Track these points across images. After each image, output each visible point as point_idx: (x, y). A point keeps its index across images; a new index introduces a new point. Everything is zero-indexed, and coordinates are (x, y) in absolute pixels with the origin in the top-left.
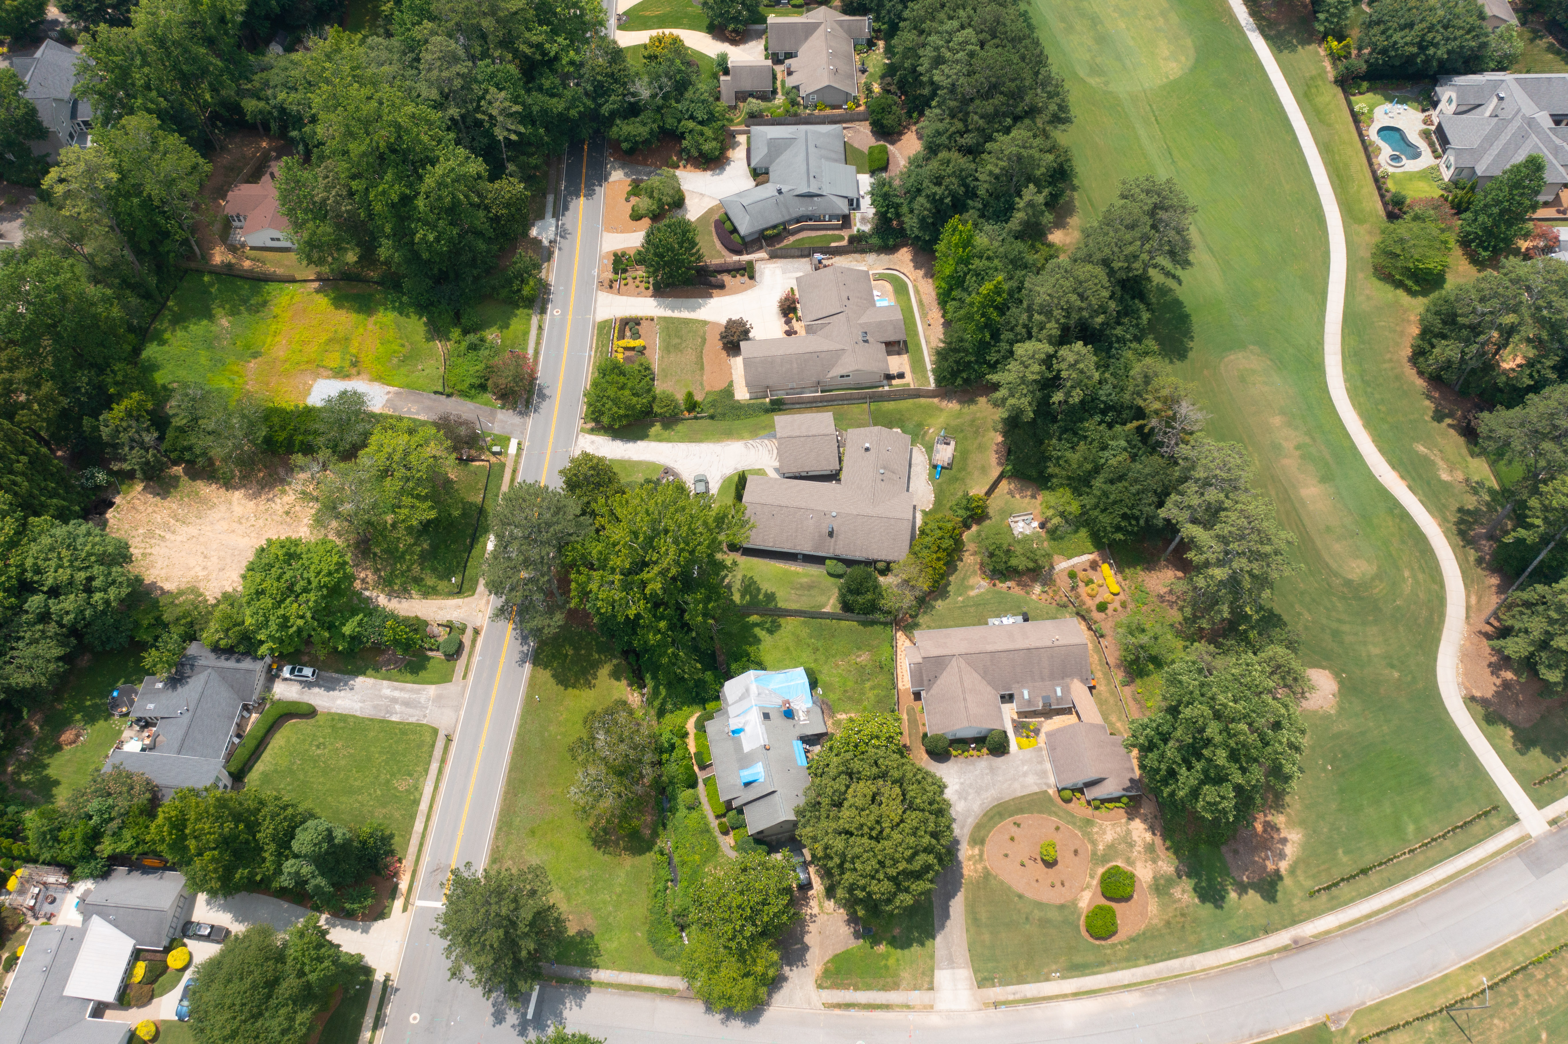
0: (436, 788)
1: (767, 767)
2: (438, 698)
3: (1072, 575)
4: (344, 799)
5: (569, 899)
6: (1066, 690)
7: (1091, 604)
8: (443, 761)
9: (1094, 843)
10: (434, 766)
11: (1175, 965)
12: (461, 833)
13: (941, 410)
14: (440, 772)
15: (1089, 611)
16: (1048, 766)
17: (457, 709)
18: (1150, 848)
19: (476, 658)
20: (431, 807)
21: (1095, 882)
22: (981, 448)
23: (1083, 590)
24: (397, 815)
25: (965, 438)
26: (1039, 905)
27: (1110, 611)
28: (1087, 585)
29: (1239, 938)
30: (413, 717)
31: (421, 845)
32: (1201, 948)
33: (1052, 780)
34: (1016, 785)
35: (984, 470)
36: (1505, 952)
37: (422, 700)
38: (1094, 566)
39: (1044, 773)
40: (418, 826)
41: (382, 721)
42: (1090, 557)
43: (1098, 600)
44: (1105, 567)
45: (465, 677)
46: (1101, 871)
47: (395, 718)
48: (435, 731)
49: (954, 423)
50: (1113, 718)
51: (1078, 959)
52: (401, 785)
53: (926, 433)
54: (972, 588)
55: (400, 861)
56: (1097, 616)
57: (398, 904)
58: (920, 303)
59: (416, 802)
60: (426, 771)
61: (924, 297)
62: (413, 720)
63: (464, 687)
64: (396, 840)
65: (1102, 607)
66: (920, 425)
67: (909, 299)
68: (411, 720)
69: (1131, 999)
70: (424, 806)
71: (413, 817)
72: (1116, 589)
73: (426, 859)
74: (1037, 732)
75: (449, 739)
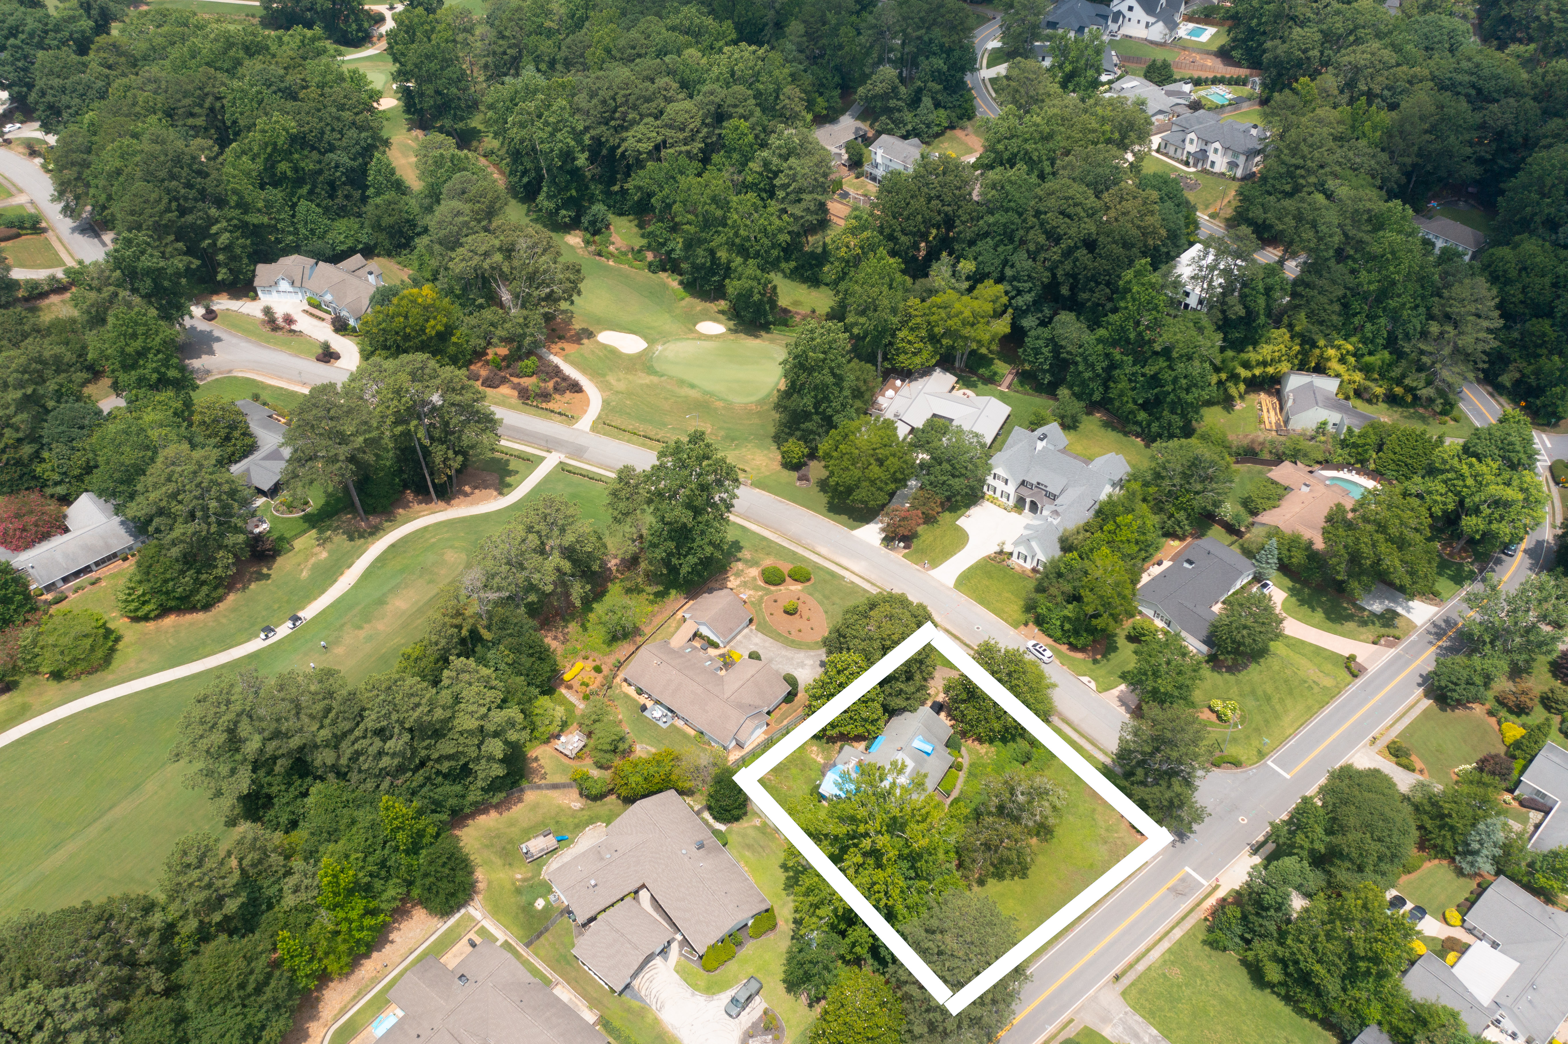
0: (1148, 950)
1: (912, 740)
2: (1106, 1019)
3: (586, 698)
4: (1230, 997)
5: (1094, 810)
6: (683, 648)
7: (600, 678)
8: (1131, 966)
9: (761, 597)
10: (1141, 967)
11: (785, 544)
12: (1146, 905)
13: (490, 883)
14: (1138, 960)
15: (606, 678)
16: (739, 637)
17: (1094, 998)
18: (738, 574)
19: (1051, 1029)
20: (1160, 939)
21: (781, 587)
22: (512, 824)
23: (593, 687)
24: (1191, 953)
25: (511, 841)
26: (821, 603)
27: (598, 663)
28: (587, 685)
29: (743, 528)
30: (1136, 1021)
31: (1183, 918)
32: (764, 539)
33: (746, 631)
34: (767, 644)
35: (535, 807)
36: (643, 445)
37: (1121, 1029)
38: (569, 687)
39: (745, 637)
40: (1178, 933)
41: (1167, 1037)
42: (563, 691)
43: (593, 673)
44: (567, 677)
45: (1071, 1021)
46: (772, 588)
47: (1155, 1032)
48: (1124, 994)
49: (499, 862)
50: (672, 629)
51: (828, 577)
52: (1177, 974)
53: (524, 880)
54: (648, 752)
55: (1206, 919)
56: (606, 670)
57: (1221, 893)
58: (356, 998)
59: (1169, 950)
60: (1149, 968)
61: (347, 997)
62: (1138, 1018)
63: (1077, 1012)
64: (1201, 936)
65: (598, 670)
66: (518, 891)
67: (358, 1012)
68: (1141, 1020)
69: (823, 551)
70: (1166, 945)
71: (1179, 943)
72: (579, 665)
73: (1185, 907)
74: (722, 656)
75: (1117, 978)
